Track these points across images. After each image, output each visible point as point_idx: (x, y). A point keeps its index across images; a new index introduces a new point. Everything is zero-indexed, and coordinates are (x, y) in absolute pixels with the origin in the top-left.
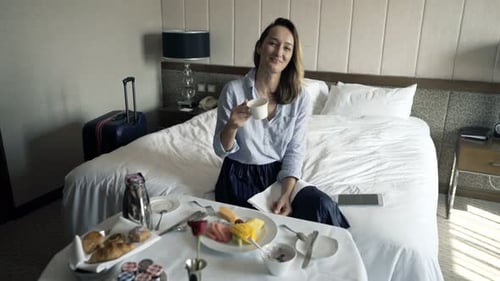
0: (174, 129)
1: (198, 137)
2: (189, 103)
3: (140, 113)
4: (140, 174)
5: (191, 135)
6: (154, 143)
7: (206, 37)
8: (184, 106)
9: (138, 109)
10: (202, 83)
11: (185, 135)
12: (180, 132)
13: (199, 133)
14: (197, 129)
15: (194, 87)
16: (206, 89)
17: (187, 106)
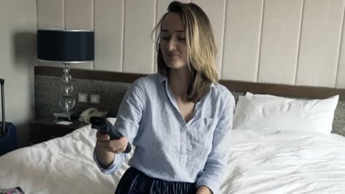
0: (52, 144)
1: (83, 152)
2: (68, 116)
3: (9, 124)
4: (19, 189)
5: (73, 150)
6: (27, 159)
7: (90, 36)
8: (61, 119)
9: (7, 120)
10: (83, 92)
11: (65, 150)
12: (60, 146)
13: (83, 148)
14: (80, 144)
15: (74, 96)
16: (89, 99)
17: (66, 119)
